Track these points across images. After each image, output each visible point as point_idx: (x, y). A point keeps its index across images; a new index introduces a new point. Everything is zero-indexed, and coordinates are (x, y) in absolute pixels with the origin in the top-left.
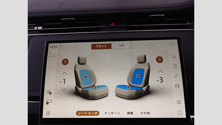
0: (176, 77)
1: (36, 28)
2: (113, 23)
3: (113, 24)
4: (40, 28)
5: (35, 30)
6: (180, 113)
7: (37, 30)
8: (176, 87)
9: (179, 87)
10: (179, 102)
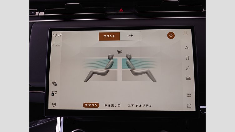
0: (187, 69)
1: (37, 14)
2: (121, 9)
3: (121, 11)
4: (42, 13)
5: (37, 16)
6: (189, 106)
7: (39, 16)
8: (187, 80)
9: (190, 80)
10: (189, 95)
